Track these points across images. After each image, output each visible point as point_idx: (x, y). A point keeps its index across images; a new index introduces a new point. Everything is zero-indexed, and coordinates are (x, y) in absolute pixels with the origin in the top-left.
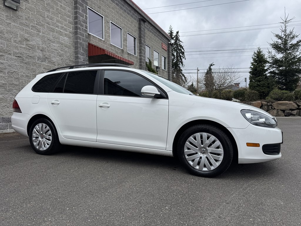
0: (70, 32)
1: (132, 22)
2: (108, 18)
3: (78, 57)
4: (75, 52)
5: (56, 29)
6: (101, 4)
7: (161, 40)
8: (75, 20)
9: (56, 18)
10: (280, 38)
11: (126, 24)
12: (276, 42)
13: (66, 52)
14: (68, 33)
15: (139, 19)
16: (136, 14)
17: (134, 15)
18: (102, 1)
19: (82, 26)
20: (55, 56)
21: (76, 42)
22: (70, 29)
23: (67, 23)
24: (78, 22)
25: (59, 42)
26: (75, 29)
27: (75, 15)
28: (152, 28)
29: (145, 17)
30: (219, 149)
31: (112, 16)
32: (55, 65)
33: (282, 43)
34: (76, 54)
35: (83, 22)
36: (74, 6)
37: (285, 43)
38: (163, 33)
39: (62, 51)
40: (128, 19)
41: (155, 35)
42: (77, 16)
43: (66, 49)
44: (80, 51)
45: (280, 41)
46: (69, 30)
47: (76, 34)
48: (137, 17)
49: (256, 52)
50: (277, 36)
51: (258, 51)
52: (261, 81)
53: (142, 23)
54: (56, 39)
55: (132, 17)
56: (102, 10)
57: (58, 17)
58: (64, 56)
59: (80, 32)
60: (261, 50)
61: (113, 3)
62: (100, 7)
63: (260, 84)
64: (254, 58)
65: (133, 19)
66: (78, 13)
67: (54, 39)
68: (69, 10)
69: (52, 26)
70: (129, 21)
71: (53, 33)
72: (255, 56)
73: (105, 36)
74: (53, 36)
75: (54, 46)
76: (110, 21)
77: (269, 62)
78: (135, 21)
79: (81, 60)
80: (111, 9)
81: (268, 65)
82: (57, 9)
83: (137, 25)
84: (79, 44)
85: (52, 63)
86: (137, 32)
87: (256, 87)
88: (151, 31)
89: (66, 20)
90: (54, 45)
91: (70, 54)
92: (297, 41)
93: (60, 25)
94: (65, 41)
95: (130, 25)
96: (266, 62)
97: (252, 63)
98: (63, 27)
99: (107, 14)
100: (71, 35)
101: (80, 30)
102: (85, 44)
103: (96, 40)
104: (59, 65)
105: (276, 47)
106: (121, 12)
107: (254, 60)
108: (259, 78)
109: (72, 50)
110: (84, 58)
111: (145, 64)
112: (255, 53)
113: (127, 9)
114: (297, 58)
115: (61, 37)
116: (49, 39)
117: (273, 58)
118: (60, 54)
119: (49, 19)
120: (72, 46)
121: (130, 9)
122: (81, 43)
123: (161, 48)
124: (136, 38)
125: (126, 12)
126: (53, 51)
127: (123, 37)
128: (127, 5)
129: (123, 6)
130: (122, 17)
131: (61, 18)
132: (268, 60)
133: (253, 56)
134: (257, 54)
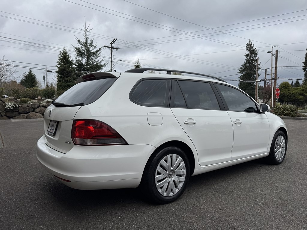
49: (62, 51)
51: (64, 52)
52: (70, 82)
60: (67, 51)
63: (70, 84)
72: (62, 56)
87: (66, 88)
96: (72, 63)
97: (58, 62)
107: (61, 59)
108: (69, 79)
112: (61, 53)
132: (74, 62)
133: (60, 56)
134: (63, 54)
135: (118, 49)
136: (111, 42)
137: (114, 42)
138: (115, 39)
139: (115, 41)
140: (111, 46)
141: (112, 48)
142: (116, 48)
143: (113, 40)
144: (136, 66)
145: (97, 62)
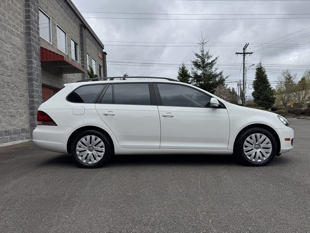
0: (22, 33)
1: (74, 28)
2: (55, 20)
3: (31, 61)
4: (27, 56)
5: (8, 28)
6: (48, 5)
7: (97, 48)
8: (26, 19)
9: (8, 15)
10: (199, 56)
11: (70, 28)
12: (197, 60)
13: (18, 55)
14: (19, 33)
15: (80, 24)
16: (77, 20)
17: (76, 20)
18: (49, 2)
19: (34, 26)
20: (8, 59)
21: (28, 44)
22: (22, 28)
23: (19, 21)
24: (31, 22)
25: (11, 43)
26: (27, 29)
27: (25, 13)
28: (90, 35)
29: (85, 23)
30: (269, 145)
31: (58, 18)
32: (8, 69)
33: (201, 62)
34: (28, 58)
35: (35, 22)
36: (24, 2)
37: (203, 61)
38: (99, 41)
39: (14, 53)
40: (71, 24)
41: (92, 43)
42: (29, 15)
43: (19, 52)
44: (33, 55)
45: (199, 59)
46: (20, 29)
47: (28, 35)
48: (78, 22)
50: (197, 55)
51: (182, 67)
53: (83, 29)
54: (8, 39)
55: (74, 22)
56: (49, 11)
57: (9, 13)
58: (16, 60)
59: (33, 34)
60: (185, 66)
61: (59, 5)
62: (47, 8)
64: (180, 72)
65: (75, 24)
66: (30, 12)
67: (6, 39)
68: (20, 6)
69: (4, 23)
70: (72, 26)
71: (5, 32)
72: (181, 71)
73: (52, 40)
74: (5, 36)
75: (6, 47)
76: (57, 24)
77: (191, 77)
78: (77, 26)
79: (35, 65)
80: (57, 11)
81: (191, 79)
82: (9, 4)
83: (79, 31)
84: (32, 47)
85: (5, 67)
86: (79, 38)
88: (89, 39)
89: (17, 18)
90: (7, 45)
91: (22, 57)
92: (212, 61)
93: (12, 23)
94: (17, 42)
95: (73, 30)
96: (189, 76)
97: (178, 77)
98: (15, 26)
99: (54, 16)
100: (23, 36)
101: (33, 32)
102: (38, 48)
103: (45, 43)
104: (12, 69)
105: (196, 64)
106: (65, 15)
107: (180, 74)
109: (24, 53)
110: (37, 63)
111: (87, 72)
112: (180, 68)
113: (70, 13)
114: (212, 75)
115: (14, 37)
116: (1, 39)
117: (195, 73)
118: (12, 57)
119: (1, 15)
120: (24, 49)
121: (72, 13)
122: (34, 46)
123: (97, 56)
124: (77, 44)
125: (69, 16)
126: (6, 54)
127: (67, 42)
128: (69, 8)
129: (67, 9)
130: (66, 21)
131: (12, 15)
132: (191, 75)
133: (179, 71)
134: (182, 70)
135: (252, 53)
136: (244, 48)
137: (247, 47)
138: (247, 44)
139: (248, 45)
140: (244, 51)
141: (244, 54)
142: (249, 53)
143: (245, 45)
144: (258, 68)
145: (211, 72)
